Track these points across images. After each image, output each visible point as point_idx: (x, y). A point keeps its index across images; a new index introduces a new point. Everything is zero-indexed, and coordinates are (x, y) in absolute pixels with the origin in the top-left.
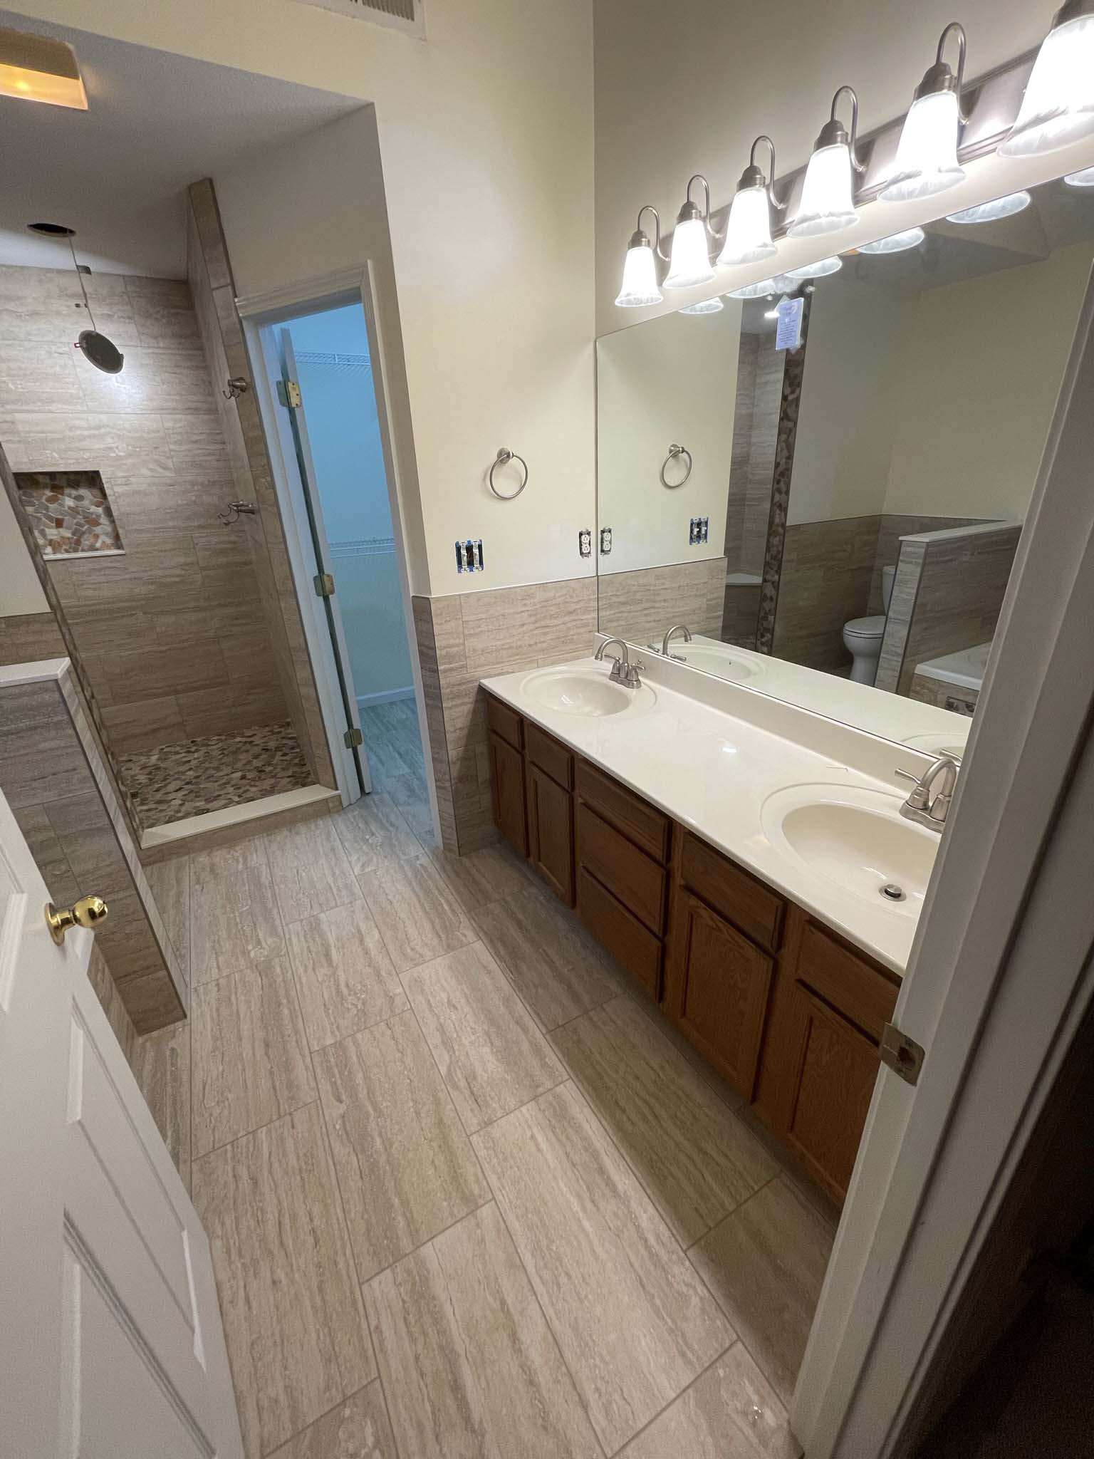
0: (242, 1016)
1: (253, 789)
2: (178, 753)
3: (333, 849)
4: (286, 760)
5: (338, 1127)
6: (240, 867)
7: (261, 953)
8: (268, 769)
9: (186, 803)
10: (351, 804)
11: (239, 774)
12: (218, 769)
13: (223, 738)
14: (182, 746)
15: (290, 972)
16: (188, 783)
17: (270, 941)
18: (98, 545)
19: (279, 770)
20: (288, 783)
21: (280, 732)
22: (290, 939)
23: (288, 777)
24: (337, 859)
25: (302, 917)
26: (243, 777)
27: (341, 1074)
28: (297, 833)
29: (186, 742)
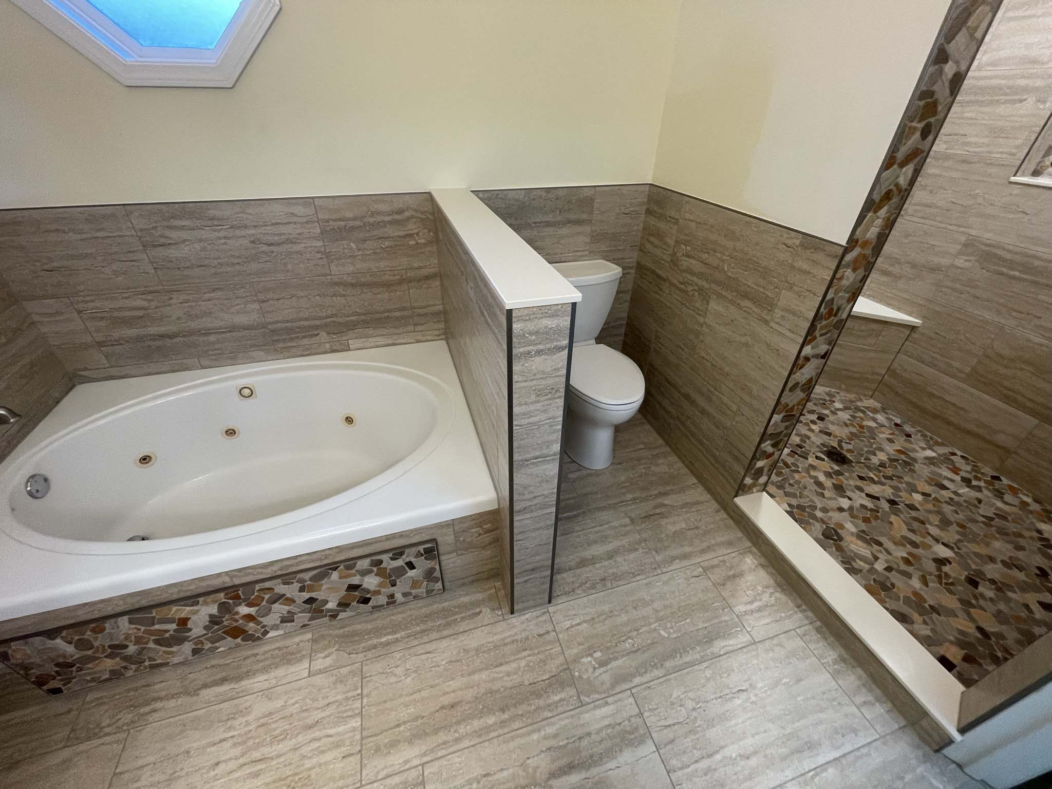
1: (916, 583)
2: (956, 470)
4: (1031, 611)
6: (741, 608)
7: (587, 670)
8: (985, 590)
9: (846, 514)
11: (944, 552)
12: (945, 523)
13: (1035, 507)
14: (975, 469)
15: (550, 715)
16: (892, 502)
17: (606, 677)
19: (992, 608)
20: (961, 632)
22: (607, 704)
23: (980, 629)
25: (646, 714)
26: (941, 562)
28: (835, 675)
29: (989, 471)
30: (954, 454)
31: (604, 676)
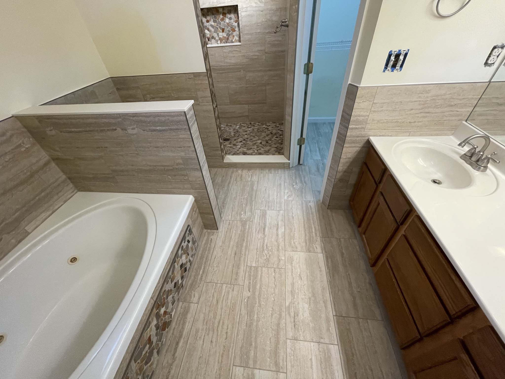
0: (232, 239)
1: (262, 149)
2: (244, 127)
3: (280, 184)
4: (276, 140)
5: (245, 301)
6: (249, 179)
7: (245, 217)
8: (270, 142)
9: (241, 148)
10: (293, 167)
11: (260, 141)
12: (254, 137)
13: (260, 124)
14: (247, 124)
15: (251, 229)
16: (244, 140)
17: (249, 214)
18: (234, 40)
19: (273, 144)
20: (274, 150)
21: (278, 127)
22: (255, 216)
23: (275, 148)
24: (280, 189)
25: (261, 209)
26: (261, 143)
27: (253, 281)
28: (271, 173)
29: (248, 123)
30: (241, 124)
31: (248, 214)
